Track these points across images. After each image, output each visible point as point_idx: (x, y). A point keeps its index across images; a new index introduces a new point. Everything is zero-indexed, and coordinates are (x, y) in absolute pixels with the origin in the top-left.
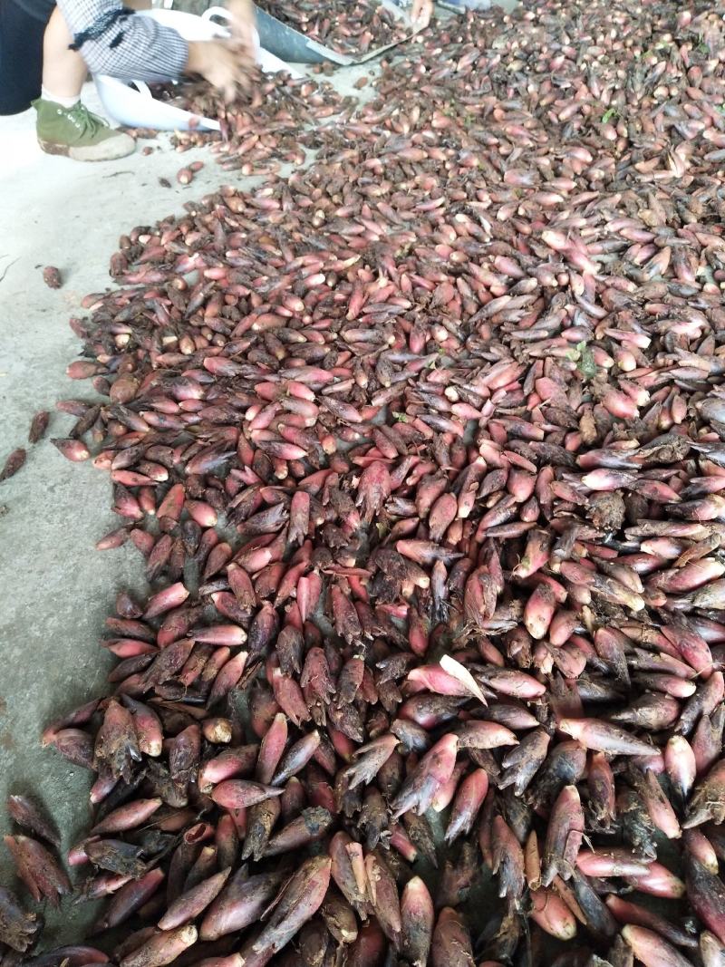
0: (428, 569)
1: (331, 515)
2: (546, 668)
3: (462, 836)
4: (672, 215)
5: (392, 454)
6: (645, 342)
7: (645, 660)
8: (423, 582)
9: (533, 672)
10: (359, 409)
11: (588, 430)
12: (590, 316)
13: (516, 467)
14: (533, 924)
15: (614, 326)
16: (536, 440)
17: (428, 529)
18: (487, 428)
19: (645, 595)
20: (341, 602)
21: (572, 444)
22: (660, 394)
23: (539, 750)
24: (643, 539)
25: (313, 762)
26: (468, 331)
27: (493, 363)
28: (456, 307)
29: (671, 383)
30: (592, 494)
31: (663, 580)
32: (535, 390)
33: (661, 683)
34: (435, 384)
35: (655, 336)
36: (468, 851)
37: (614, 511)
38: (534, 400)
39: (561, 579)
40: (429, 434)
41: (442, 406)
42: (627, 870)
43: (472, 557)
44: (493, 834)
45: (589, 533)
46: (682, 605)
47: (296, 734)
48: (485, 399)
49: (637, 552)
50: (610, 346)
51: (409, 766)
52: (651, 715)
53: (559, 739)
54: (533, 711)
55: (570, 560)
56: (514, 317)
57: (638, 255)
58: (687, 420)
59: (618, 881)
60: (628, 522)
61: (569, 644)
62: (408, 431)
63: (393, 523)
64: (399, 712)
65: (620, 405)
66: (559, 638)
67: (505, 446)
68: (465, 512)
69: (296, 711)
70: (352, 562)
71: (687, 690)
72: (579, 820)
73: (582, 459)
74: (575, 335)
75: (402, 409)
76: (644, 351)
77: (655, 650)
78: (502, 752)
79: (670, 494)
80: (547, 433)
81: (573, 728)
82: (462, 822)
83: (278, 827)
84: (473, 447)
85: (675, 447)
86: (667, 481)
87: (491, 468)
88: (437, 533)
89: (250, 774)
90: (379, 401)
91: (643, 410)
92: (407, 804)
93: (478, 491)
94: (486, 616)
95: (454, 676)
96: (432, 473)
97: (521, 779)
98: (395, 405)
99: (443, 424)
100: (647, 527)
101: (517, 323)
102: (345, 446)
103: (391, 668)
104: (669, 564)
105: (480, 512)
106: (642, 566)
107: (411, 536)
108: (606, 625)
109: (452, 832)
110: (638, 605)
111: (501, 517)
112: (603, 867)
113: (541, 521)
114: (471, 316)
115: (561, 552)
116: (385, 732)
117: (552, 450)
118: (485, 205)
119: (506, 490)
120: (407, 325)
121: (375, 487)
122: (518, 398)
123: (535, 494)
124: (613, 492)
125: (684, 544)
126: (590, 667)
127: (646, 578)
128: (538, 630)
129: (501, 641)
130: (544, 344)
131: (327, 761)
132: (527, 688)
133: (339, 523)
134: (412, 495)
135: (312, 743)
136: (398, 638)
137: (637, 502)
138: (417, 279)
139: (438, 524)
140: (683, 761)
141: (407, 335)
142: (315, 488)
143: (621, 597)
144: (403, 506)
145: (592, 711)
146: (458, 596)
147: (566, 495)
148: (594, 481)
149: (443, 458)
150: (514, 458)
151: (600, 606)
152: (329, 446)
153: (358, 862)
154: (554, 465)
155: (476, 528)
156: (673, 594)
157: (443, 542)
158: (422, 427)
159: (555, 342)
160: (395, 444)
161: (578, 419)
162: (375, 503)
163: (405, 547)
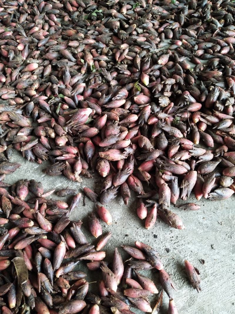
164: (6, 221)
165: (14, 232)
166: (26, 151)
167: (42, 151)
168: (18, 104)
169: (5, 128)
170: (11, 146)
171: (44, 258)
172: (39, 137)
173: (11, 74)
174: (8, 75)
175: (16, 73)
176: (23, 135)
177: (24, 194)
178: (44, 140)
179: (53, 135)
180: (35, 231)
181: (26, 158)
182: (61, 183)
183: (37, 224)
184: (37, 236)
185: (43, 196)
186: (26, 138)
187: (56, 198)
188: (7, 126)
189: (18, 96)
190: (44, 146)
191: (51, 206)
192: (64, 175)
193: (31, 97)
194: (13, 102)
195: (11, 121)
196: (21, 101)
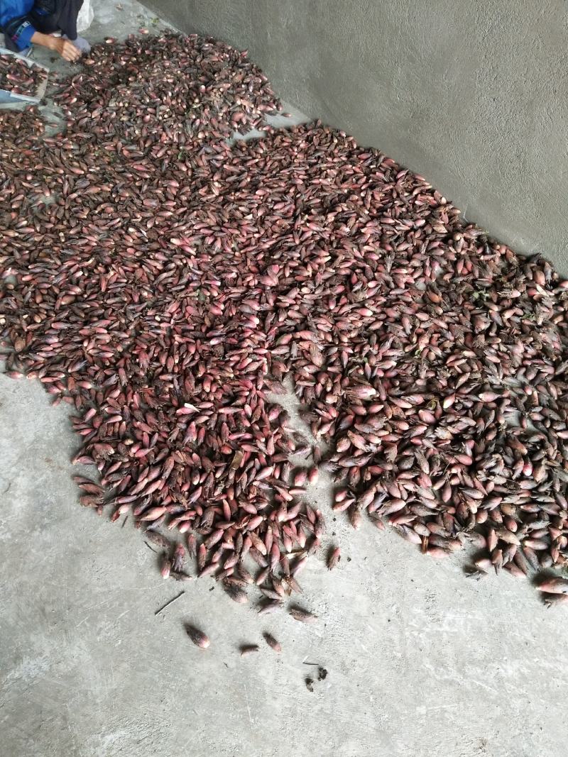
0: (172, 382)
1: (132, 373)
2: (212, 399)
3: (202, 444)
4: (218, 219)
5: (146, 347)
6: (219, 284)
7: (237, 389)
8: (172, 386)
9: (209, 401)
10: (125, 331)
11: (207, 322)
12: (197, 275)
13: (188, 343)
14: (223, 454)
15: (207, 279)
16: (192, 331)
17: (167, 370)
18: (174, 329)
19: (233, 373)
20: (149, 399)
21: (204, 330)
22: (227, 304)
23: (215, 418)
24: (230, 357)
25: (158, 441)
26: (154, 289)
27: (169, 303)
28: (145, 279)
29: (229, 299)
30: (213, 346)
31: (238, 367)
32: (186, 311)
33: (241, 393)
34: (150, 316)
35: (222, 280)
36: (204, 446)
37: (221, 350)
38: (187, 315)
39: (210, 374)
40: (155, 336)
41: (156, 324)
42: (240, 435)
43: (183, 375)
44: (209, 439)
45: (215, 359)
46: (244, 372)
47: (151, 436)
48: (171, 318)
49: (229, 361)
50: (208, 287)
51: (184, 433)
52: (239, 402)
53: (219, 414)
54: (212, 410)
55: (211, 368)
56: (170, 280)
57: (209, 241)
58: (237, 313)
59: (239, 439)
60: (226, 352)
61: (217, 391)
62: (147, 337)
63: (154, 371)
64: (177, 421)
65: (216, 312)
66: (214, 390)
67: (183, 336)
68: (177, 361)
69: (148, 430)
70: (147, 387)
71: (247, 393)
72: (228, 429)
73: (208, 335)
74: (195, 284)
75: (142, 329)
76: (219, 287)
77: (239, 386)
78: (207, 421)
79: (235, 341)
80: (195, 327)
81: (222, 411)
82: (201, 440)
83: (156, 456)
84: (171, 337)
85: (234, 325)
86: (233, 337)
87: (181, 345)
88: (170, 370)
89: (143, 447)
90: (132, 327)
91: (223, 311)
92: (187, 440)
93: (179, 353)
94: (193, 390)
95: (189, 408)
96: (161, 351)
97: (212, 426)
98: (138, 327)
99: (159, 332)
100: (231, 353)
101: (171, 283)
102: (125, 347)
103: (171, 412)
104: (238, 362)
105: (181, 360)
106: (232, 364)
107: (162, 373)
108: (225, 383)
109: (199, 444)
110: (232, 376)
111: (188, 361)
112: (235, 437)
113: (201, 358)
114: (153, 282)
115: (209, 367)
116: (175, 427)
117: (198, 334)
118: (140, 220)
119: (188, 351)
120: (130, 291)
121: (144, 361)
122: (181, 315)
123: (197, 350)
124: (219, 344)
125: (241, 355)
126: (223, 396)
127: (233, 368)
128: (208, 390)
129: (199, 396)
130: (185, 292)
131: (161, 440)
132: (209, 405)
133: (136, 375)
134: (157, 360)
135: (156, 437)
136: (169, 404)
137: (227, 345)
138: (125, 268)
139: (170, 368)
140: (248, 409)
141: (131, 295)
142: (122, 365)
143: (227, 375)
144: (156, 364)
145: (226, 405)
146: (183, 387)
147: (206, 348)
148: (213, 342)
149: (163, 344)
150: (187, 339)
151: (223, 379)
152: (120, 349)
153: (180, 454)
154: (200, 338)
155: (182, 365)
156: (241, 370)
157: (173, 373)
158: (152, 335)
159: (188, 290)
160: (145, 343)
161: (203, 319)
162: (146, 366)
163: (163, 377)
164: (249, 425)
165: (248, 436)
166: (300, 385)
167: (310, 395)
168: (326, 340)
169: (300, 354)
170: (292, 372)
171: (254, 467)
172: (318, 382)
173: (343, 306)
174: (340, 304)
175: (347, 309)
176: (308, 371)
177: (273, 416)
178: (319, 388)
179: (329, 389)
180: (261, 446)
181: (295, 390)
182: (303, 430)
183: (266, 443)
184: (260, 450)
185: (285, 429)
186: (308, 375)
187: (291, 437)
188: (302, 352)
189: (331, 333)
190: (315, 392)
191: (284, 439)
192: (311, 425)
193: (341, 341)
194: (323, 336)
195: (308, 352)
196: (330, 339)
